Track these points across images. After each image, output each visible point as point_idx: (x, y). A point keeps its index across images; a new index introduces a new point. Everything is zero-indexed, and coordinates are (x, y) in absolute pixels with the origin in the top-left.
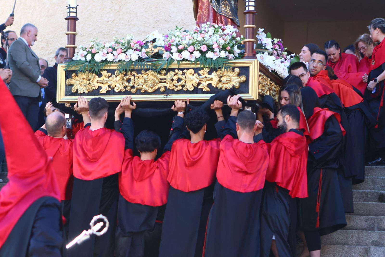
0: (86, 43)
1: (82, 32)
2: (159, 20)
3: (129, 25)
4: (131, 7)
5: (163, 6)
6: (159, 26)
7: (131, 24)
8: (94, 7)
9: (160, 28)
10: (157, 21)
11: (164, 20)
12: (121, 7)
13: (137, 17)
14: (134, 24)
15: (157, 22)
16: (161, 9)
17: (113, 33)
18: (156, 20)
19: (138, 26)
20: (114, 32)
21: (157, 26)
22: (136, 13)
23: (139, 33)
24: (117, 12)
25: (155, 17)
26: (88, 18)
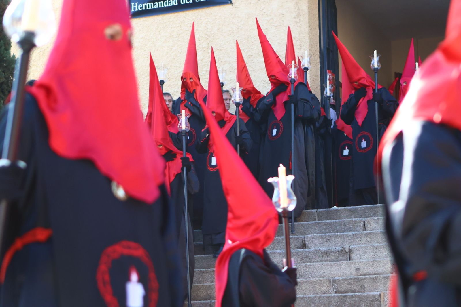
0: (175, 86)
1: (169, 75)
2: (251, 54)
3: (220, 63)
4: (220, 43)
5: (255, 38)
6: (252, 61)
7: (221, 61)
8: (180, 47)
9: (253, 63)
10: (250, 55)
11: (258, 53)
12: (208, 44)
13: (227, 53)
14: (225, 61)
15: (249, 57)
16: (253, 42)
17: (203, 74)
18: (248, 55)
19: (230, 63)
20: (204, 72)
21: (250, 61)
22: (226, 49)
23: (231, 70)
24: (205, 50)
25: (247, 52)
26: (174, 59)
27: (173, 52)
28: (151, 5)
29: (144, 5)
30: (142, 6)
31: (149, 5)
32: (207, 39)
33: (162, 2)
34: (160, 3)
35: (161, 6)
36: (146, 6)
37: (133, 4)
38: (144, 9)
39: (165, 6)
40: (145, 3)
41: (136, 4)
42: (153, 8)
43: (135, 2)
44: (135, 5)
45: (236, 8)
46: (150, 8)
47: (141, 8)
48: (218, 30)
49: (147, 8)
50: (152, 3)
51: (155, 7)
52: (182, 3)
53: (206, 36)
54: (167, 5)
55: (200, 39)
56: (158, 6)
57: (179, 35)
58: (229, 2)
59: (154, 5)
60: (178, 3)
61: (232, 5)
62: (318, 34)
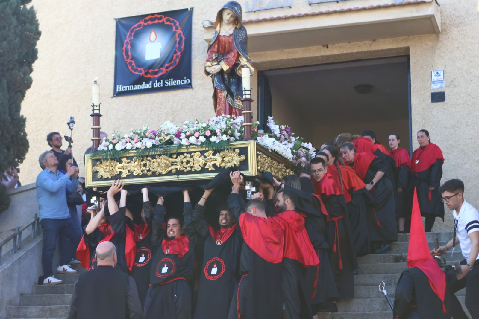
27: (147, 123)
28: (132, 87)
29: (126, 87)
30: (124, 87)
31: (130, 87)
32: (173, 114)
33: (140, 85)
34: (138, 85)
35: (139, 88)
36: (127, 88)
37: (118, 86)
38: (126, 90)
39: (142, 88)
40: (127, 85)
41: (121, 86)
42: (133, 89)
43: (119, 84)
44: (119, 87)
45: (195, 91)
46: (131, 89)
47: (124, 89)
48: (181, 107)
49: (129, 89)
50: (132, 86)
51: (135, 89)
52: (155, 86)
53: (172, 112)
54: (144, 88)
55: (168, 114)
56: (137, 88)
57: (152, 110)
58: (191, 87)
59: (134, 87)
60: (152, 86)
61: (193, 89)
62: (257, 114)
